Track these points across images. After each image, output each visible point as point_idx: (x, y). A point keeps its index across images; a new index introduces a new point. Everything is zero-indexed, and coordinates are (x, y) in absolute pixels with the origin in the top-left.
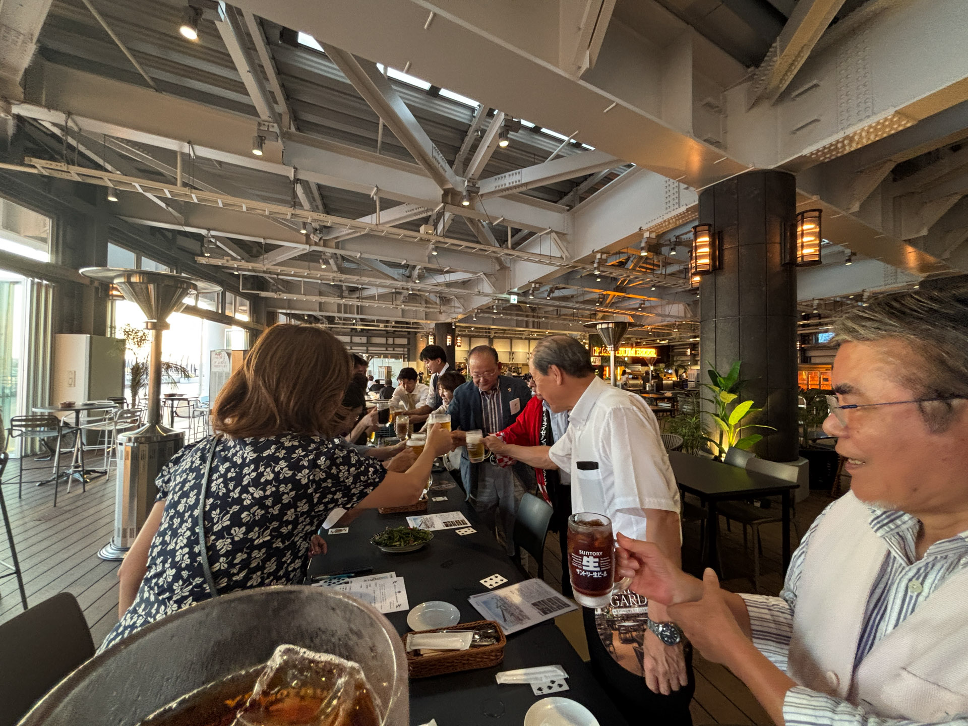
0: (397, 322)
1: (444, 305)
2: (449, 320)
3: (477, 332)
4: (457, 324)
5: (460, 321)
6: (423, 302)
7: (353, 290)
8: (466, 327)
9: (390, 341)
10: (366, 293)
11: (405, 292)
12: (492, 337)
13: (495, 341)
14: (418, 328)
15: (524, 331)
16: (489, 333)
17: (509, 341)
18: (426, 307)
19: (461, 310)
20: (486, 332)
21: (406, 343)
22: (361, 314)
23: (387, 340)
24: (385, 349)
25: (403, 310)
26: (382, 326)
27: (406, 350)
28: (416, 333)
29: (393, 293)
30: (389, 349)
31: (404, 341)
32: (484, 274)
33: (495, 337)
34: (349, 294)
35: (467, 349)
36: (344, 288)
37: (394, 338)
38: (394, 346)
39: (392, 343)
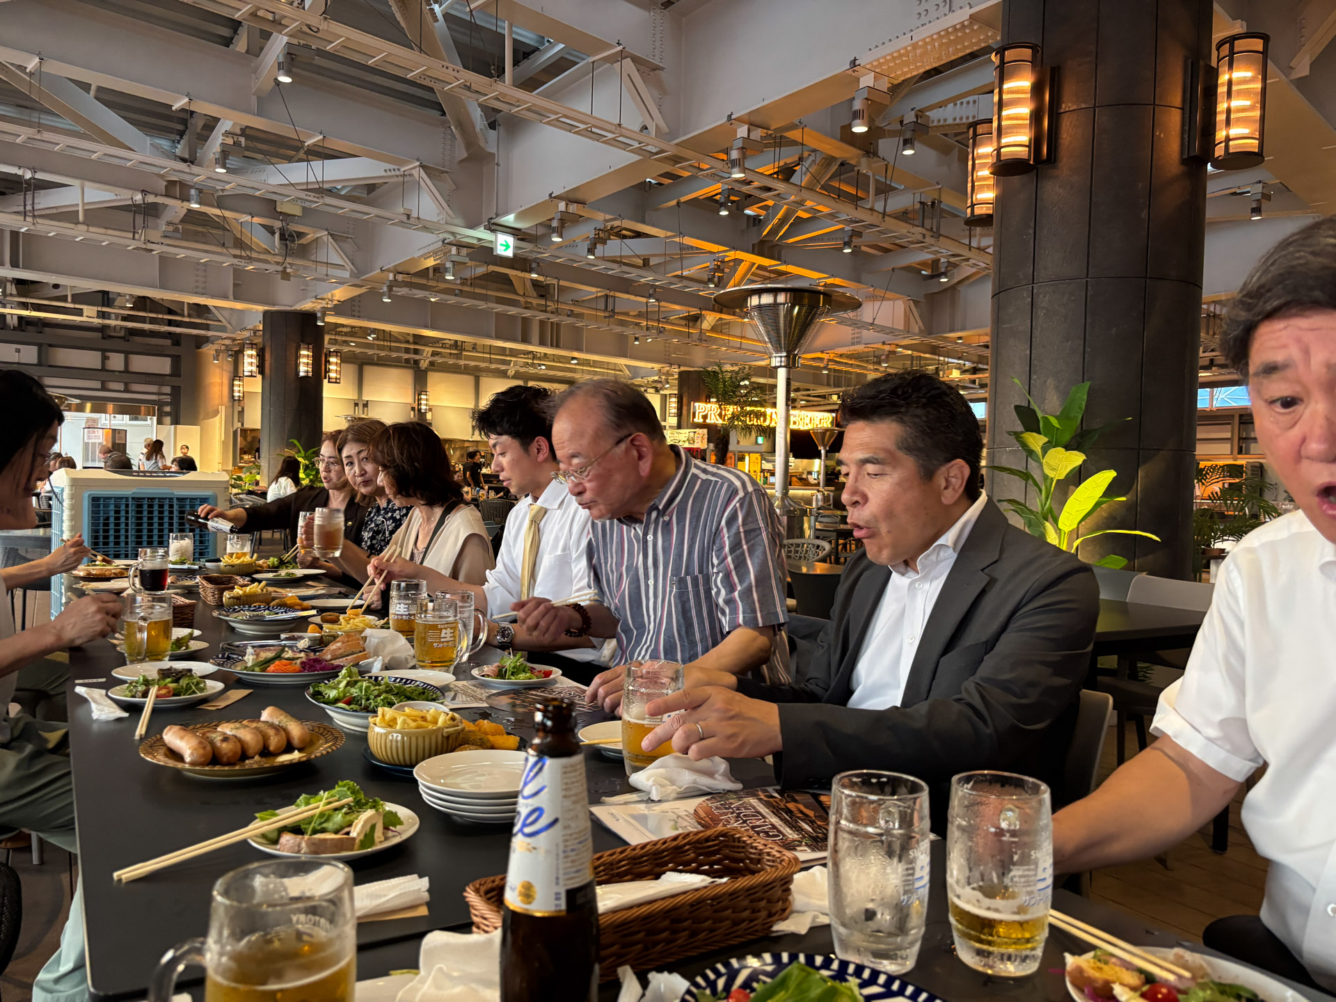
0: (141, 303)
1: (294, 256)
2: (307, 305)
3: (380, 348)
4: (329, 319)
5: (340, 309)
8: (354, 332)
9: (116, 361)
10: (44, 202)
11: (177, 208)
12: (424, 364)
13: (433, 378)
14: (207, 327)
15: (514, 353)
16: (416, 352)
17: (470, 379)
19: (346, 275)
20: (407, 351)
21: (167, 370)
22: (26, 267)
23: (105, 358)
24: (98, 385)
25: (165, 262)
26: (89, 314)
27: (167, 390)
28: (200, 342)
29: (136, 205)
30: (112, 385)
31: (162, 365)
32: (421, 166)
33: (432, 366)
35: (353, 396)
37: (127, 353)
38: (128, 376)
39: (122, 368)
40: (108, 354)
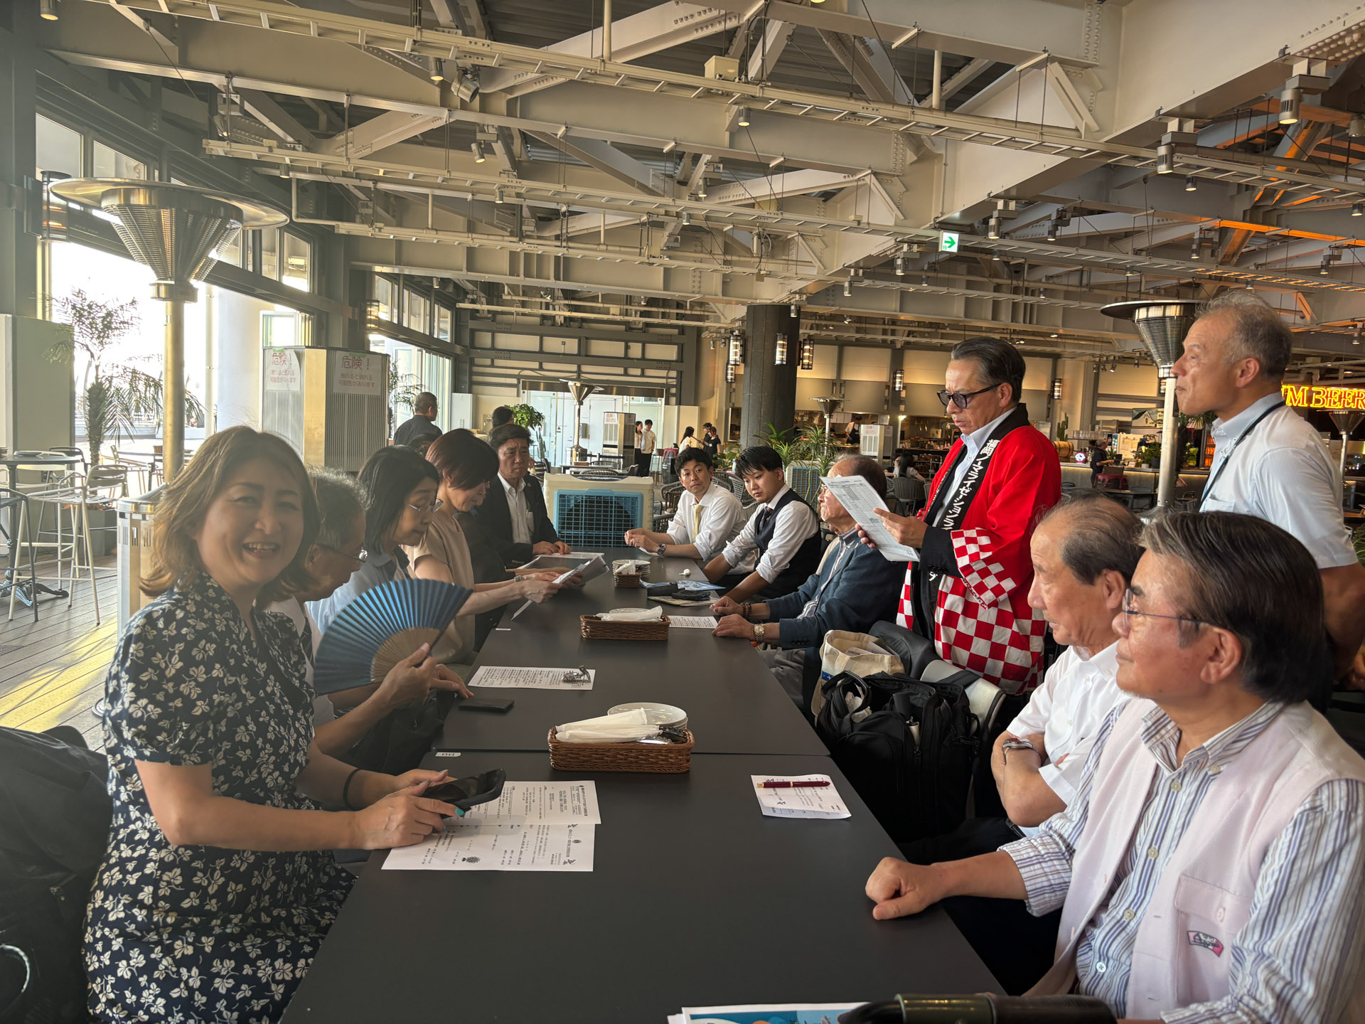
0: (652, 302)
1: (772, 256)
2: (782, 298)
3: (858, 330)
4: (805, 308)
5: (813, 299)
6: (718, 251)
7: (547, 217)
8: (832, 317)
9: (636, 350)
10: (578, 226)
11: (672, 223)
13: (910, 357)
14: (705, 318)
16: (893, 333)
18: (726, 262)
19: (813, 270)
20: (885, 332)
21: (674, 357)
22: (565, 279)
23: (627, 348)
24: (621, 371)
25: (667, 271)
26: (614, 310)
27: (673, 374)
28: (700, 331)
29: (643, 224)
30: (632, 371)
31: (670, 352)
32: (875, 174)
33: (908, 345)
34: (538, 228)
35: (831, 375)
36: (526, 212)
37: (644, 343)
38: (644, 362)
39: (639, 356)
40: (630, 344)
